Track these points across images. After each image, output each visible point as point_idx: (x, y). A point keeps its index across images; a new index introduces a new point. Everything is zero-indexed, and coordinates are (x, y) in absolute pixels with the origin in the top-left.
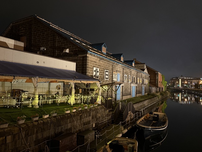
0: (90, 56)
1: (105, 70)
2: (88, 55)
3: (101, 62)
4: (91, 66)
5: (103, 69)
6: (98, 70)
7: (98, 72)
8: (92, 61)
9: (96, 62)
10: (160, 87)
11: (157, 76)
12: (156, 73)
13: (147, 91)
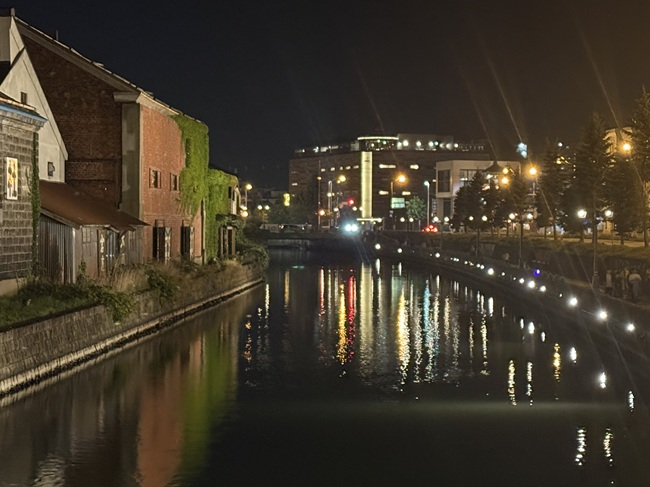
10: (161, 226)
11: (130, 131)
12: (120, 104)
13: (19, 266)
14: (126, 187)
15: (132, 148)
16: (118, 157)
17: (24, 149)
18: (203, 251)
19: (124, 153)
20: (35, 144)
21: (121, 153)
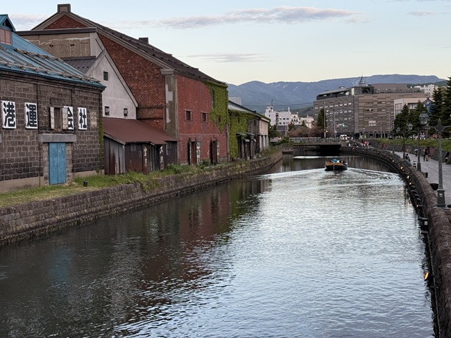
10: (194, 141)
11: (170, 90)
12: (164, 77)
13: (90, 165)
14: (168, 120)
15: (171, 99)
16: (164, 104)
17: (92, 103)
18: (227, 154)
19: (167, 102)
20: (100, 100)
21: (165, 103)
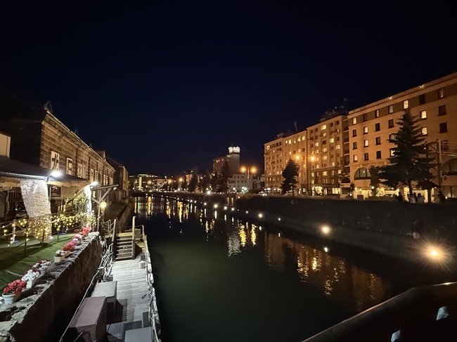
0: (47, 125)
1: (68, 159)
2: (43, 123)
3: (62, 142)
4: (47, 147)
5: (64, 156)
6: (58, 159)
7: (57, 162)
8: (49, 138)
9: (54, 140)
